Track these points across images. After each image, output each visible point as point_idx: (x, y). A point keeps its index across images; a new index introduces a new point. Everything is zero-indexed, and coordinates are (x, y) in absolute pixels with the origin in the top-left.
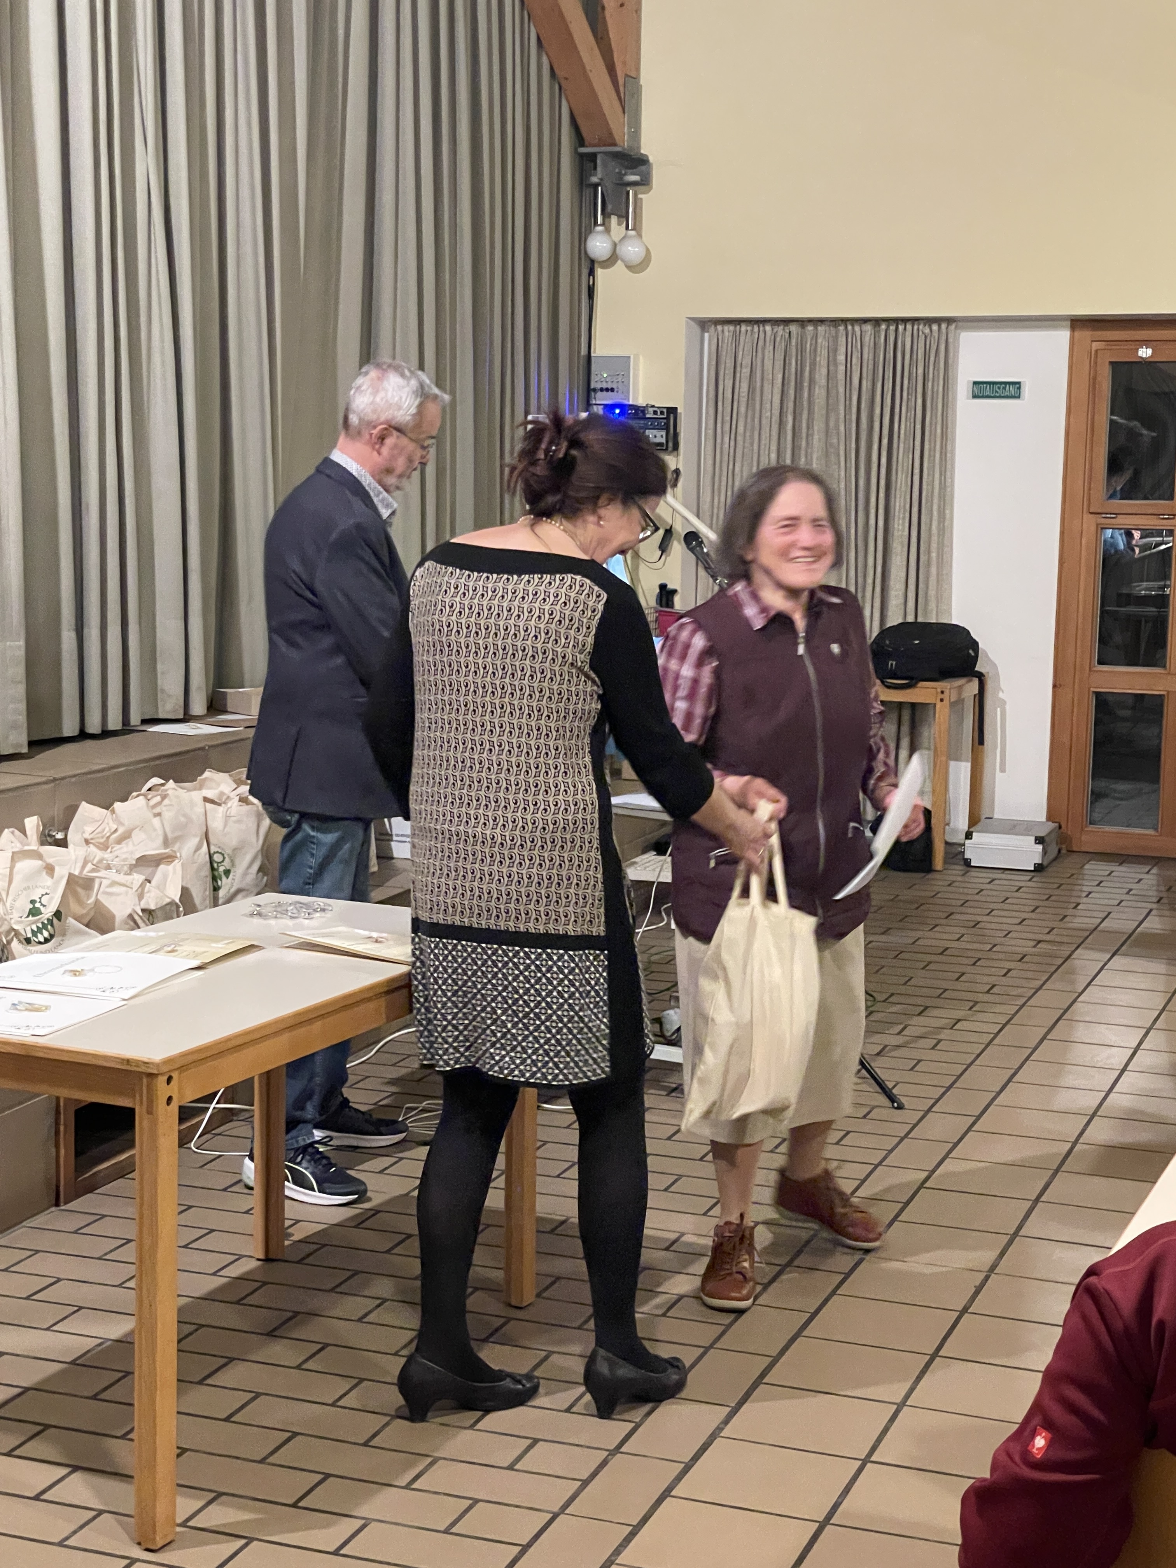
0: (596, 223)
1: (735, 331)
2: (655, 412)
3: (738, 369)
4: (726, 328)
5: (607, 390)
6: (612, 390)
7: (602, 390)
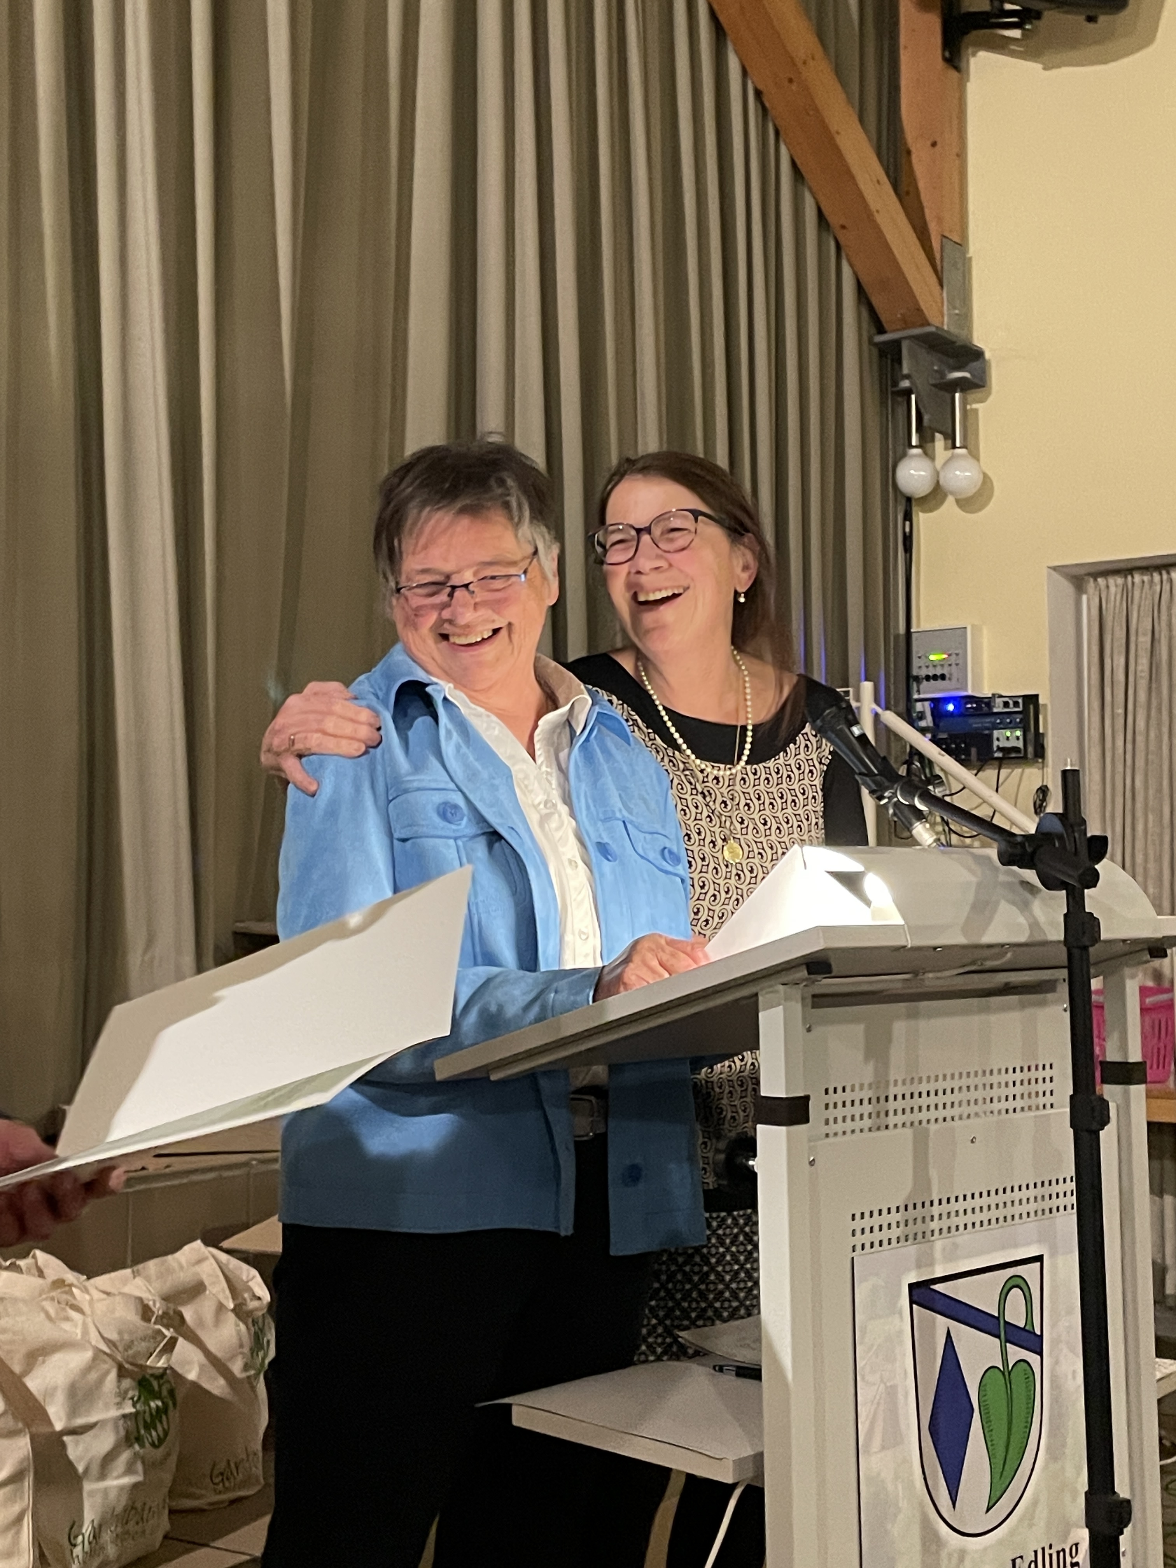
0: (911, 446)
1: (1125, 585)
2: (1006, 704)
3: (1133, 638)
4: (1111, 581)
5: (935, 677)
6: (943, 677)
7: (928, 678)
